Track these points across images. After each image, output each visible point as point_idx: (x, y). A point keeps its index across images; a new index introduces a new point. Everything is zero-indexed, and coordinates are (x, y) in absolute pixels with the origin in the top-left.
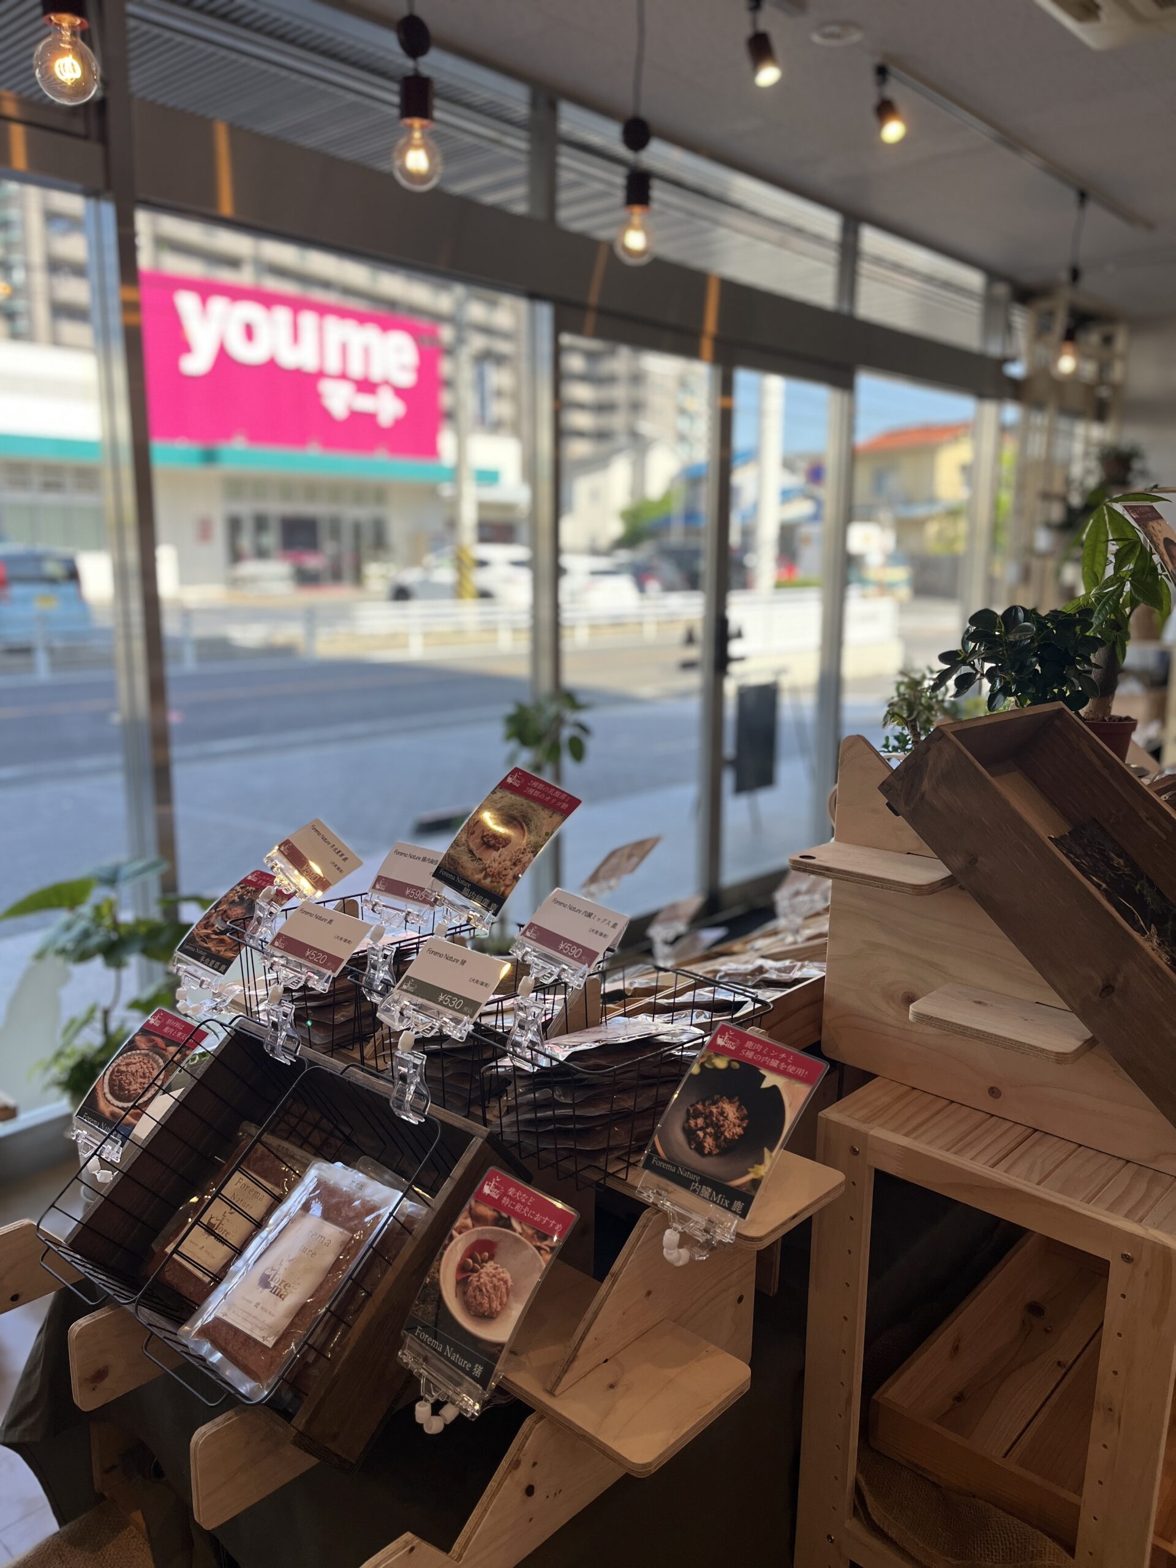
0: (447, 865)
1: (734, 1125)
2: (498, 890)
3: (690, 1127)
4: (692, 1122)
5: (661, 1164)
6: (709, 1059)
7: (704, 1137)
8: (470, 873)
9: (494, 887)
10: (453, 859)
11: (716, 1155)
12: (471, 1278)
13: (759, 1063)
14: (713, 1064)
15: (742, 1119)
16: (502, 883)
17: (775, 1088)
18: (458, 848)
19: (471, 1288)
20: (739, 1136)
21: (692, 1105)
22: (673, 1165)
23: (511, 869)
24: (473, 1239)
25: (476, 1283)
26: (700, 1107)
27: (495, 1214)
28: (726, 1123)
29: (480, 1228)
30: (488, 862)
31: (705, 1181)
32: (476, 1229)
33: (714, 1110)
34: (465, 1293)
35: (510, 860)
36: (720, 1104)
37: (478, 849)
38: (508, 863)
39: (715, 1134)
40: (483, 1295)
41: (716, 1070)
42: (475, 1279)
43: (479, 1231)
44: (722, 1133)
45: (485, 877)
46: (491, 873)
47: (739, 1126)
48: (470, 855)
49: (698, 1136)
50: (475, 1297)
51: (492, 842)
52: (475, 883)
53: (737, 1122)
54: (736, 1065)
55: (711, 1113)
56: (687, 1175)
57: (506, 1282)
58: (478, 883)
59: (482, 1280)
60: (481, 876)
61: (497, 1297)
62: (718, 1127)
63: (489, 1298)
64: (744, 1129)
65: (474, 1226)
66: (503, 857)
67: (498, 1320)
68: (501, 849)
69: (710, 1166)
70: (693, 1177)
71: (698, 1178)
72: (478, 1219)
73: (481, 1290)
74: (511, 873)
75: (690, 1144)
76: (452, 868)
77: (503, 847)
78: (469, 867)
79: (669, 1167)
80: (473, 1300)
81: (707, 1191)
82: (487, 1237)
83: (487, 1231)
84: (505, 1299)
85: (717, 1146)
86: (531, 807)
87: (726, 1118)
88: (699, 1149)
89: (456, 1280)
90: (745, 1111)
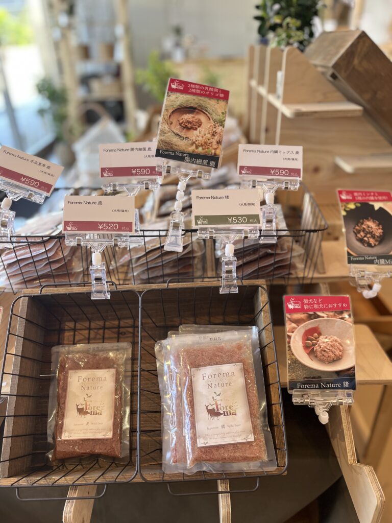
0: (164, 147)
1: (377, 230)
2: (210, 153)
3: (359, 238)
4: (359, 235)
5: (355, 259)
6: (346, 207)
7: (368, 239)
8: (184, 148)
9: (206, 152)
10: (166, 143)
11: (378, 244)
12: (315, 349)
13: (366, 200)
14: (348, 208)
15: (378, 225)
16: (211, 148)
17: (381, 209)
18: (166, 135)
19: (318, 353)
20: (382, 233)
21: (354, 228)
22: (362, 257)
23: (213, 138)
24: (303, 331)
25: (319, 350)
26: (357, 228)
27: (306, 315)
28: (373, 230)
29: (303, 325)
30: (194, 138)
31: (379, 257)
32: (300, 326)
33: (365, 227)
34: (316, 357)
35: (209, 133)
36: (365, 223)
37: (181, 132)
38: (209, 136)
39: (372, 236)
40: (327, 352)
41: (351, 210)
42: (317, 348)
43: (302, 327)
44: (375, 235)
45: (197, 147)
46: (200, 144)
47: (379, 229)
48: (178, 137)
49: (365, 240)
50: (323, 355)
51: (189, 126)
52: (191, 152)
53: (377, 227)
54: (359, 205)
55: (364, 228)
56: (370, 258)
57: (336, 341)
58: (193, 152)
59: (322, 347)
60: (194, 147)
61: (336, 349)
62: (371, 233)
63: (332, 352)
64: (382, 229)
65: (298, 326)
66: (202, 133)
67: (343, 358)
68: (198, 129)
69: (379, 250)
70: (373, 258)
71: (376, 258)
72: (298, 322)
73: (325, 351)
74: (214, 141)
75: (364, 245)
76: (167, 147)
77: (199, 127)
78: (182, 145)
79: (360, 259)
80: (323, 357)
81: (382, 261)
82: (310, 327)
83: (308, 324)
84: (341, 348)
85: (376, 241)
86: (201, 100)
87: (371, 228)
88: (369, 245)
89: (307, 353)
90: (377, 222)
